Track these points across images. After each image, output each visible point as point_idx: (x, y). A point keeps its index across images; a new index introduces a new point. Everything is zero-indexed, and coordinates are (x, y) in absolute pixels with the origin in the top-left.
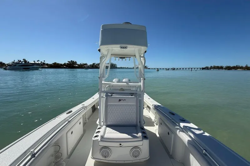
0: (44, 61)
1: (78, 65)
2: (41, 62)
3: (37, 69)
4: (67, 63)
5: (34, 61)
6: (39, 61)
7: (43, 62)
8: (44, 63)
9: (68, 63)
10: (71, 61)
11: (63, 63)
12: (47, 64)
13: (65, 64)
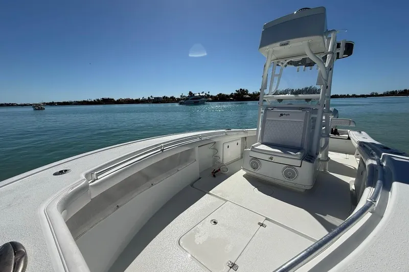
0: (209, 92)
1: (249, 95)
2: (206, 94)
3: (203, 103)
4: (235, 94)
5: (199, 94)
6: (203, 92)
7: (207, 93)
8: (208, 95)
9: (236, 92)
10: (241, 89)
11: (229, 94)
12: (212, 97)
13: (231, 95)
